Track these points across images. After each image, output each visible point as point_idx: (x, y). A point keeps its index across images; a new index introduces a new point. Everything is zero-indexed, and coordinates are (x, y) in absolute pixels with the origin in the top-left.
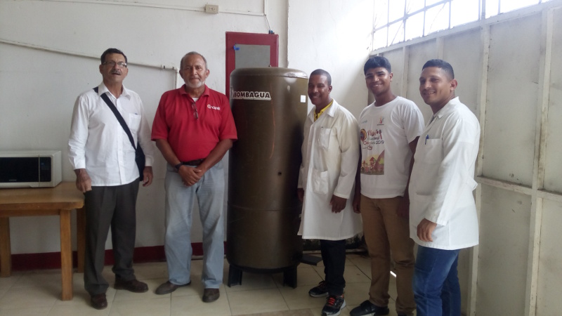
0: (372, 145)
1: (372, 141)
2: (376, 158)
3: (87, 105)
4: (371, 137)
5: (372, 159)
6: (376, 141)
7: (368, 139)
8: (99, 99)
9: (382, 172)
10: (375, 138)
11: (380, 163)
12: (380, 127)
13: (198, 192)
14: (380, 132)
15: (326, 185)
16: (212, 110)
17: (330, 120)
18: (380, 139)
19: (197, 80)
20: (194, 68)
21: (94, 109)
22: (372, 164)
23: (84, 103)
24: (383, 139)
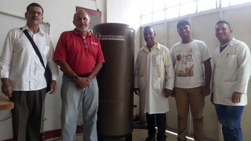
0: (186, 62)
1: (186, 60)
2: (189, 68)
3: (13, 36)
4: (185, 58)
5: (187, 69)
6: (188, 60)
7: (184, 59)
8: (22, 34)
9: (192, 75)
10: (188, 59)
11: (192, 70)
12: (191, 53)
13: (85, 94)
14: (191, 55)
15: (159, 84)
16: (94, 45)
17: (159, 51)
18: (191, 59)
19: (84, 26)
20: (83, 19)
21: (17, 38)
22: (186, 71)
23: (12, 35)
24: (193, 59)
